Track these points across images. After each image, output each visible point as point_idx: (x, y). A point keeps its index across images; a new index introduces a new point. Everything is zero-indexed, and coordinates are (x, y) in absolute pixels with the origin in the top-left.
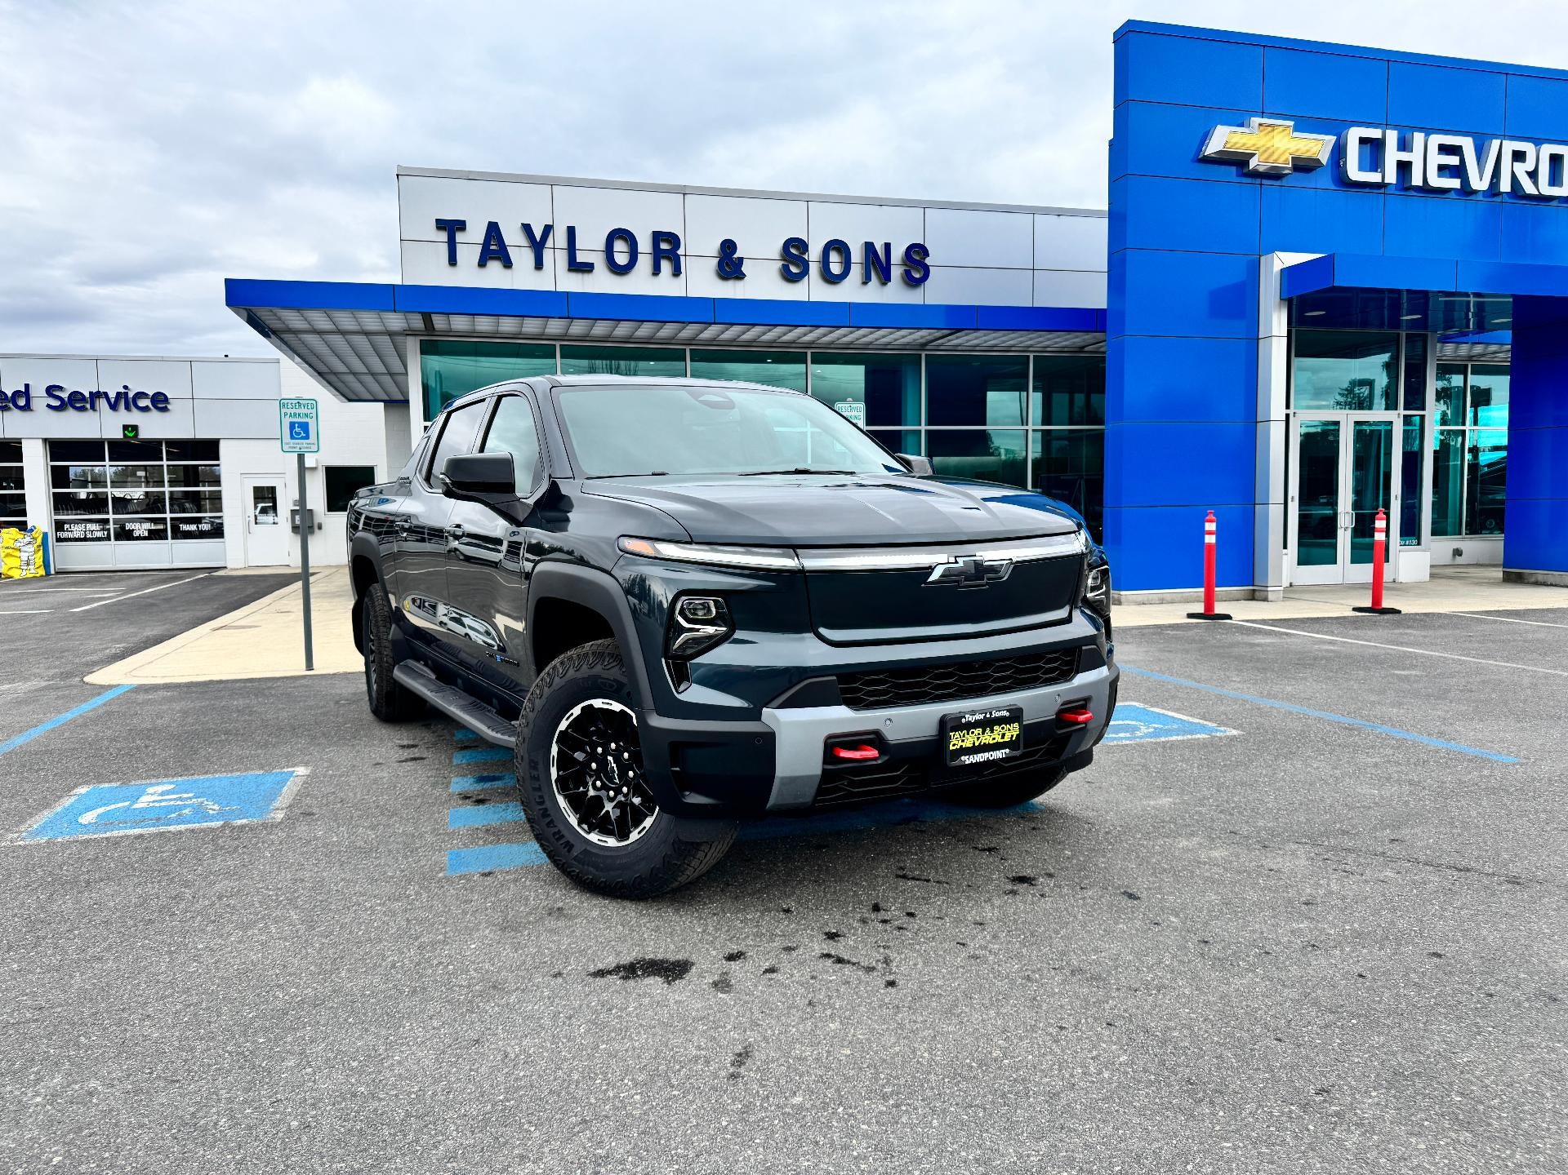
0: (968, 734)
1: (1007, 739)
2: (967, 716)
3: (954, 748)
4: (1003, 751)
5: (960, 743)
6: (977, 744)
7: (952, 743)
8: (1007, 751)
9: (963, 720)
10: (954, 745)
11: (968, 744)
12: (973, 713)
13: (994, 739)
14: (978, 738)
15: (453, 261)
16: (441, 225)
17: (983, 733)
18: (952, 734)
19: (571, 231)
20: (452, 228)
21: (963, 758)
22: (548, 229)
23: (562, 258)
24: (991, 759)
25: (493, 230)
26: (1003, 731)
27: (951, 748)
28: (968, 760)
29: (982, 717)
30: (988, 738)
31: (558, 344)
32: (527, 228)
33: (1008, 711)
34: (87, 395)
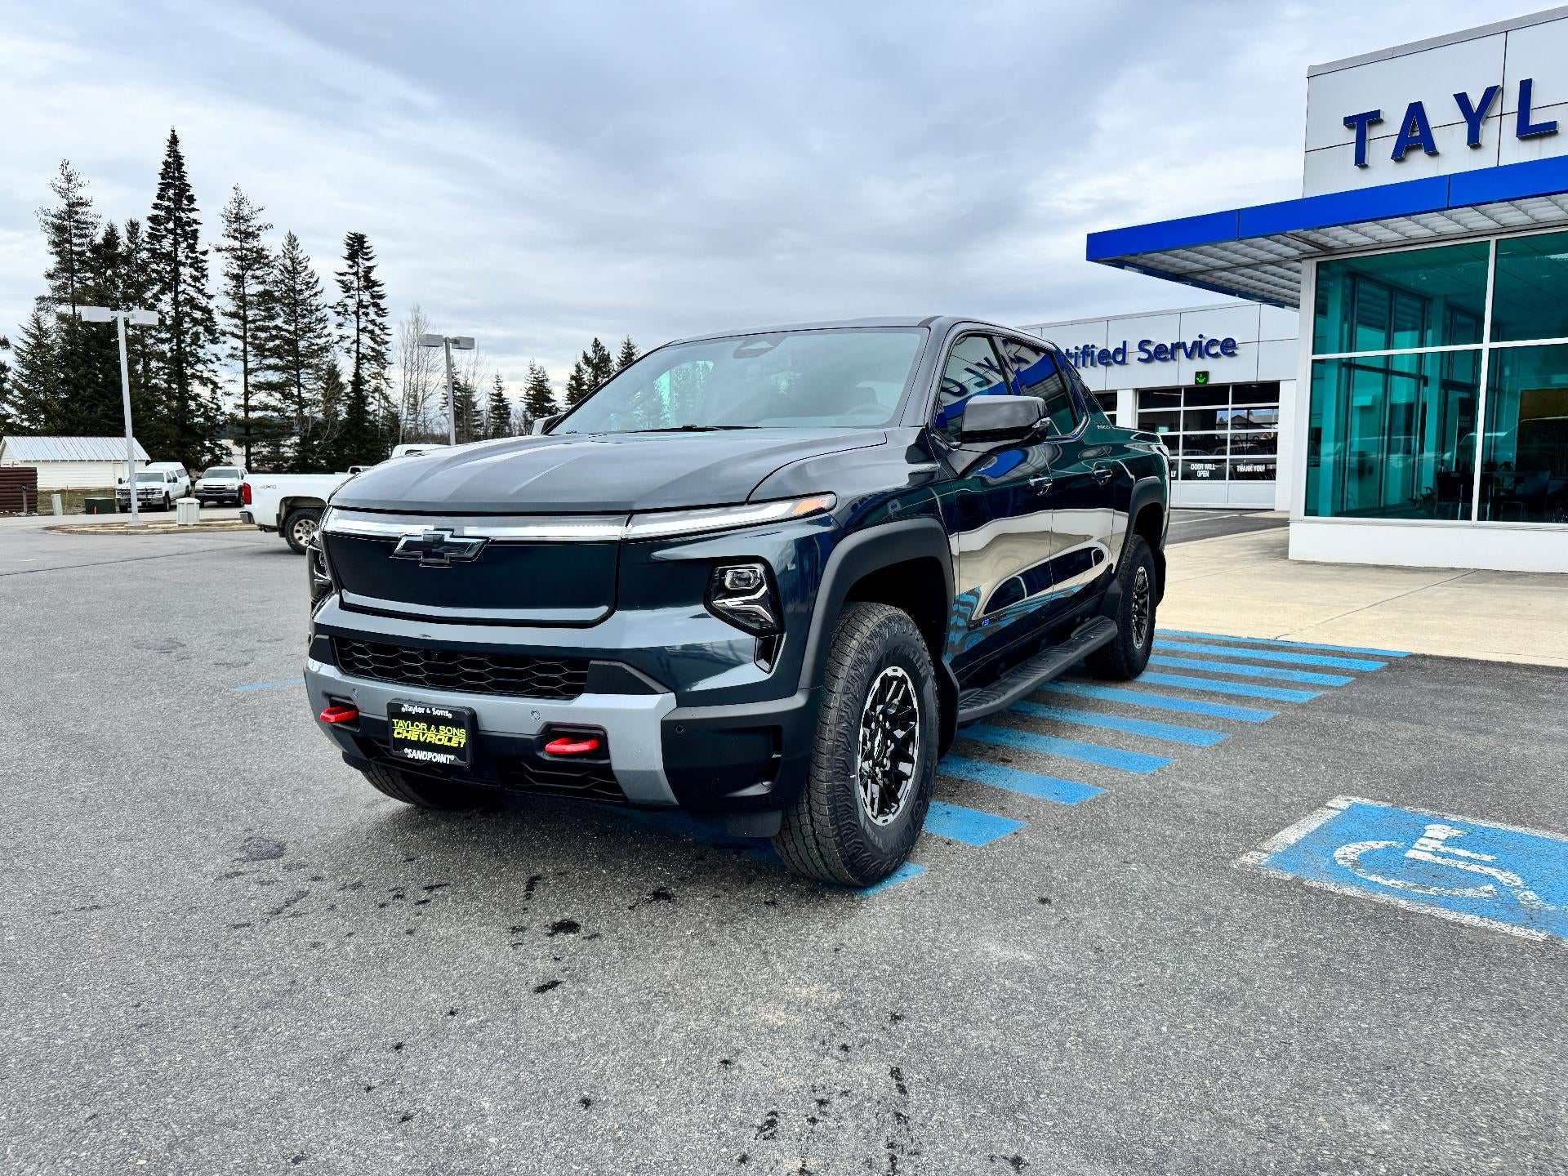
0: (412, 725)
1: (454, 743)
2: (406, 706)
3: (399, 736)
4: (449, 757)
5: (405, 734)
6: (422, 739)
7: (396, 732)
8: (452, 757)
9: (403, 710)
10: (399, 733)
11: (413, 736)
12: (412, 703)
13: (440, 740)
14: (424, 734)
15: (1361, 161)
16: (1349, 122)
17: (429, 729)
18: (395, 721)
19: (1526, 87)
20: (1363, 123)
21: (406, 750)
22: (1491, 94)
23: (1511, 123)
24: (434, 760)
25: (1416, 112)
26: (449, 734)
27: (396, 735)
28: (411, 754)
29: (421, 710)
30: (432, 737)
31: (1493, 240)
32: (1462, 99)
33: (450, 712)
34: (1169, 346)
